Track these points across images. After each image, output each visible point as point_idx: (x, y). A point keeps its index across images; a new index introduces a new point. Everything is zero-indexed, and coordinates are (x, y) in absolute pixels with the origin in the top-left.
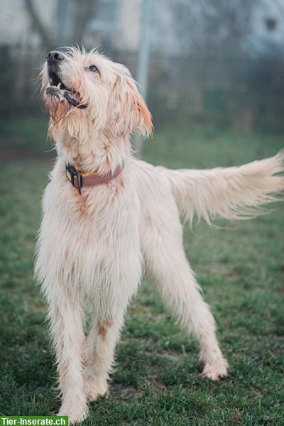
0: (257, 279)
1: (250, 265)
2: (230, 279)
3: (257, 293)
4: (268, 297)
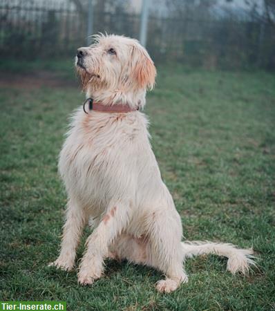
0: (218, 167)
3: (218, 176)
4: (225, 178)
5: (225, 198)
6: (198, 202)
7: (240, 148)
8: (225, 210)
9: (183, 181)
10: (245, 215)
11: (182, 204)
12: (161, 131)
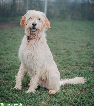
0: (71, 53)
1: (70, 50)
2: (66, 53)
3: (71, 57)
4: (74, 57)
5: (74, 64)
6: (65, 66)
7: (79, 47)
8: (74, 68)
9: (59, 58)
10: (81, 70)
11: (59, 66)
12: (52, 41)
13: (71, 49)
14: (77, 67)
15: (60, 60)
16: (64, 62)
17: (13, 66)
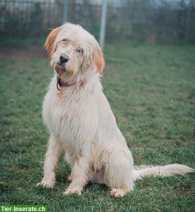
1: (154, 107)
2: (145, 113)
3: (157, 120)
4: (163, 121)
5: (163, 135)
6: (144, 138)
7: (174, 100)
8: (163, 144)
9: (133, 123)
10: (178, 147)
11: (132, 140)
12: (117, 88)
13: (156, 104)
14: (169, 141)
15: (133, 126)
16: (143, 130)
17: (36, 138)
